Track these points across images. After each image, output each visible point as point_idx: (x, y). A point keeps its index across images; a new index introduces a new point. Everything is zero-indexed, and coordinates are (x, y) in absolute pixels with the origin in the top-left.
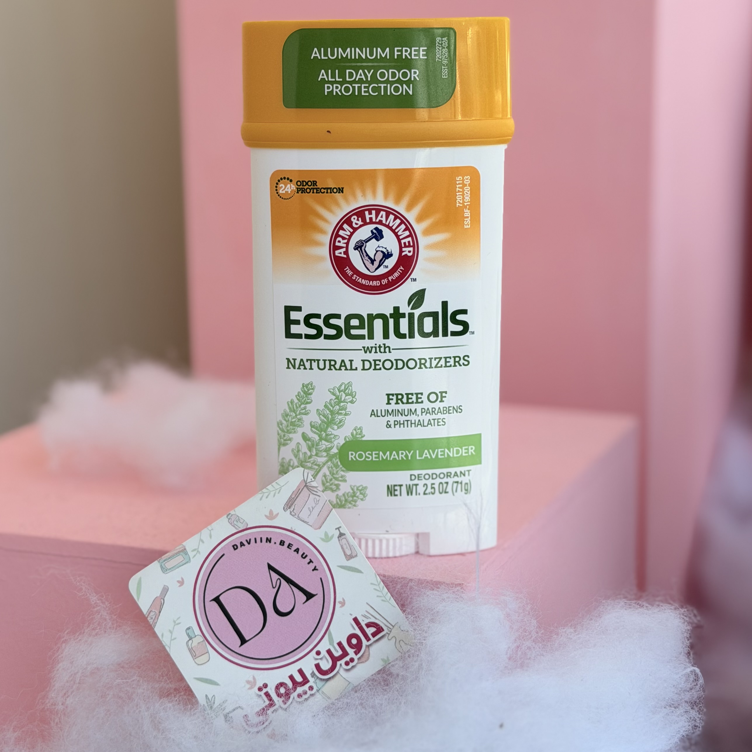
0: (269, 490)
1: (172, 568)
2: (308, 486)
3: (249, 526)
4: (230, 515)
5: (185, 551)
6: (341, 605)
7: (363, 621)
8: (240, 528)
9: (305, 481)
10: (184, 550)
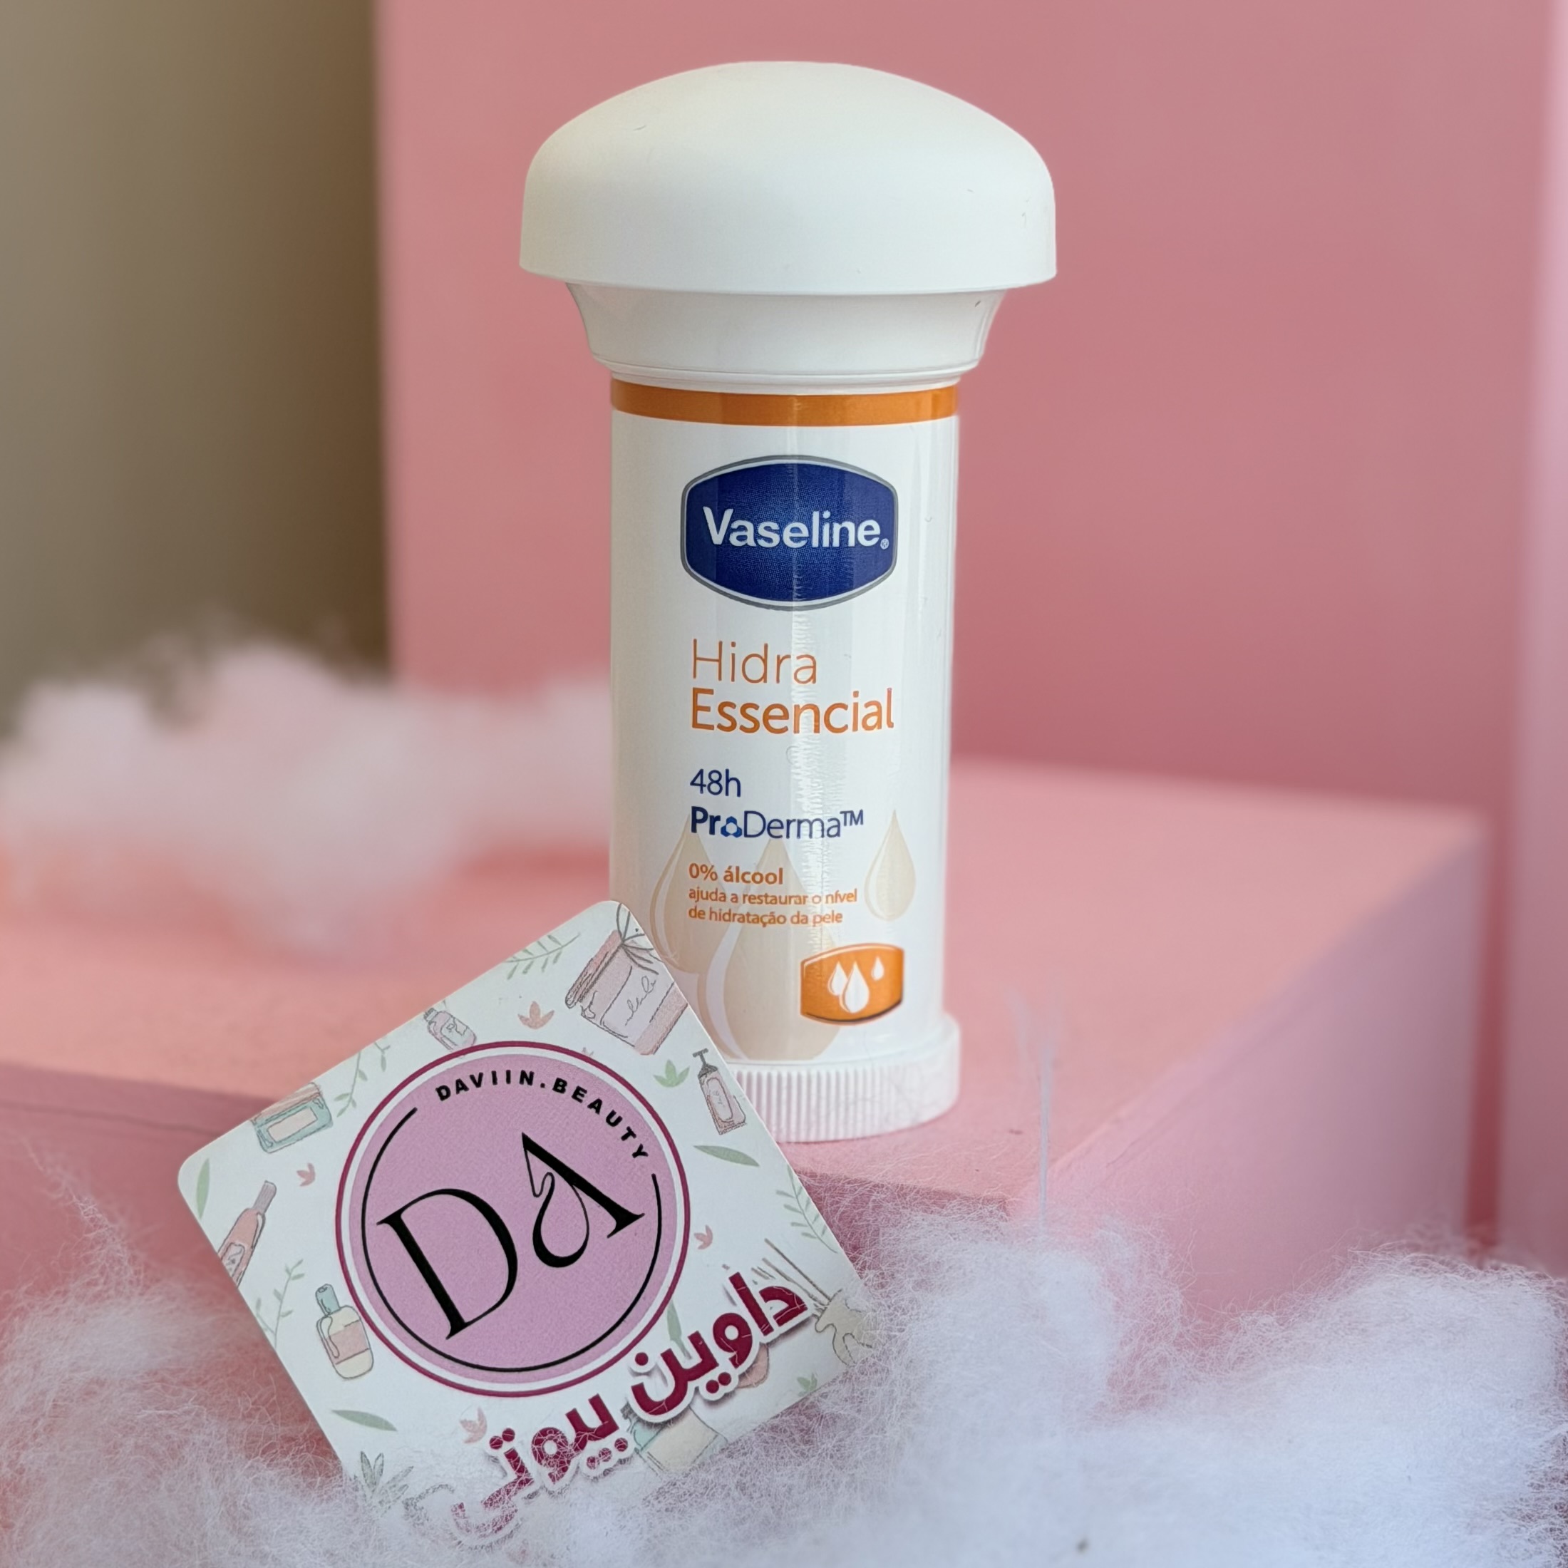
0: (530, 953)
1: (285, 1139)
2: (626, 946)
3: (479, 1042)
4: (433, 1014)
5: (319, 1098)
6: (700, 1243)
7: (756, 1283)
8: (456, 1045)
9: (621, 935)
10: (317, 1097)
